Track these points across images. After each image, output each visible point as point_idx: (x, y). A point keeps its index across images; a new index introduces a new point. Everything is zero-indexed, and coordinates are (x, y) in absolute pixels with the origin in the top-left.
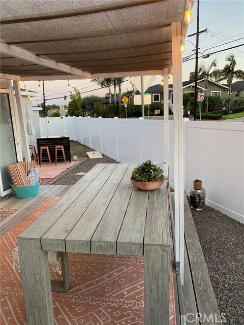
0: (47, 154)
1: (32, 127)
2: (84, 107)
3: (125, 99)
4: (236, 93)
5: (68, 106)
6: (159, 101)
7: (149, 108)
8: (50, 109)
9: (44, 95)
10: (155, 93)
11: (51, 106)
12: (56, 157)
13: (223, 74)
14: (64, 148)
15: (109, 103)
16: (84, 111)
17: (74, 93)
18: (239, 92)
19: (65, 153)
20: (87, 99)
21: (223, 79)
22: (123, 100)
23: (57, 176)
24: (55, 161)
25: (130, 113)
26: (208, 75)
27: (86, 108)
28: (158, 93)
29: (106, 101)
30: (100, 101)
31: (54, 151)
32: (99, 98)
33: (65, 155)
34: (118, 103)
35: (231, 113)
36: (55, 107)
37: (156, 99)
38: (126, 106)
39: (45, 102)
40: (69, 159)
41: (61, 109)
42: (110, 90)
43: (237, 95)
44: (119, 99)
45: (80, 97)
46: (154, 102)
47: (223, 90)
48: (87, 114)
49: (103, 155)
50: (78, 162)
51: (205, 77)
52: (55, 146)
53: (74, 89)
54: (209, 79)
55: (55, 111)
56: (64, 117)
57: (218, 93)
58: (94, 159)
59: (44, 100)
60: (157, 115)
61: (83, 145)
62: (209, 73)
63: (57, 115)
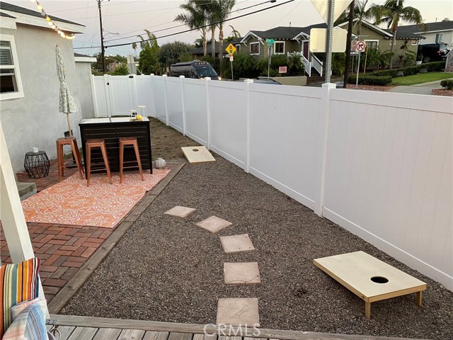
0: (102, 156)
1: (70, 97)
2: (163, 60)
3: (231, 48)
4: (402, 43)
5: (138, 58)
6: (284, 53)
7: (270, 63)
8: (112, 61)
9: (102, 39)
10: (278, 40)
11: (114, 58)
12: (122, 162)
13: (386, 12)
14: (139, 144)
15: (202, 55)
16: (163, 67)
17: (146, 37)
18: (406, 42)
19: (140, 153)
20: (168, 47)
21: (383, 20)
22: (228, 50)
23: (124, 220)
24: (119, 170)
25: (238, 71)
26: (362, 13)
27: (167, 61)
28: (281, 40)
29: (197, 51)
30: (188, 50)
31: (118, 151)
32: (186, 46)
33: (141, 158)
34: (217, 55)
35: (401, 76)
36: (119, 59)
37: (279, 49)
38: (232, 59)
39: (103, 51)
40: (148, 166)
41: (129, 62)
42: (204, 34)
43: (402, 47)
44: (220, 49)
45: (156, 43)
46: (275, 53)
47: (382, 37)
48: (168, 71)
49: (214, 154)
50: (168, 172)
51: (357, 17)
52: (118, 141)
53: (146, 32)
54: (364, 20)
55: (119, 65)
56: (135, 75)
57: (374, 44)
58: (198, 163)
59: (103, 47)
60: (283, 75)
61: (170, 128)
62: (365, 10)
63: (122, 72)
